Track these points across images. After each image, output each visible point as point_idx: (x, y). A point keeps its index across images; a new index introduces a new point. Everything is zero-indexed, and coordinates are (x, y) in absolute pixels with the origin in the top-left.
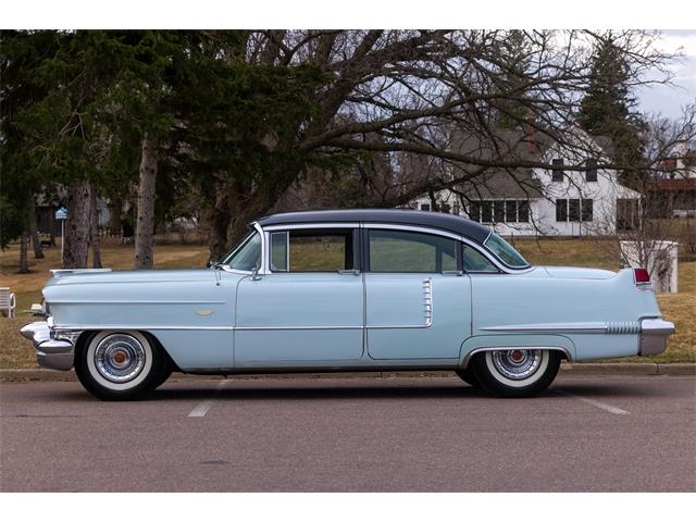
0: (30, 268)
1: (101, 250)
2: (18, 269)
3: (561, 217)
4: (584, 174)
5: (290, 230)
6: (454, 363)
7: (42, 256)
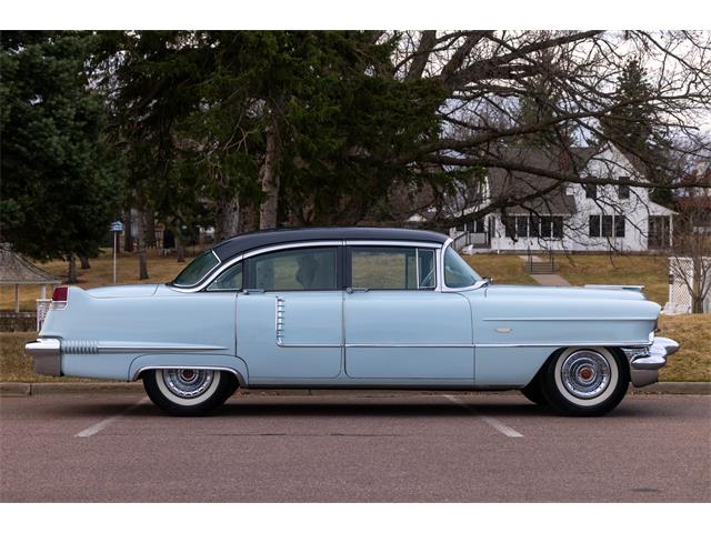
0: (78, 278)
1: (148, 261)
2: (67, 279)
3: (593, 233)
4: (617, 187)
7: (89, 267)
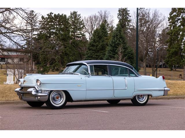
5: (94, 65)
6: (130, 98)
